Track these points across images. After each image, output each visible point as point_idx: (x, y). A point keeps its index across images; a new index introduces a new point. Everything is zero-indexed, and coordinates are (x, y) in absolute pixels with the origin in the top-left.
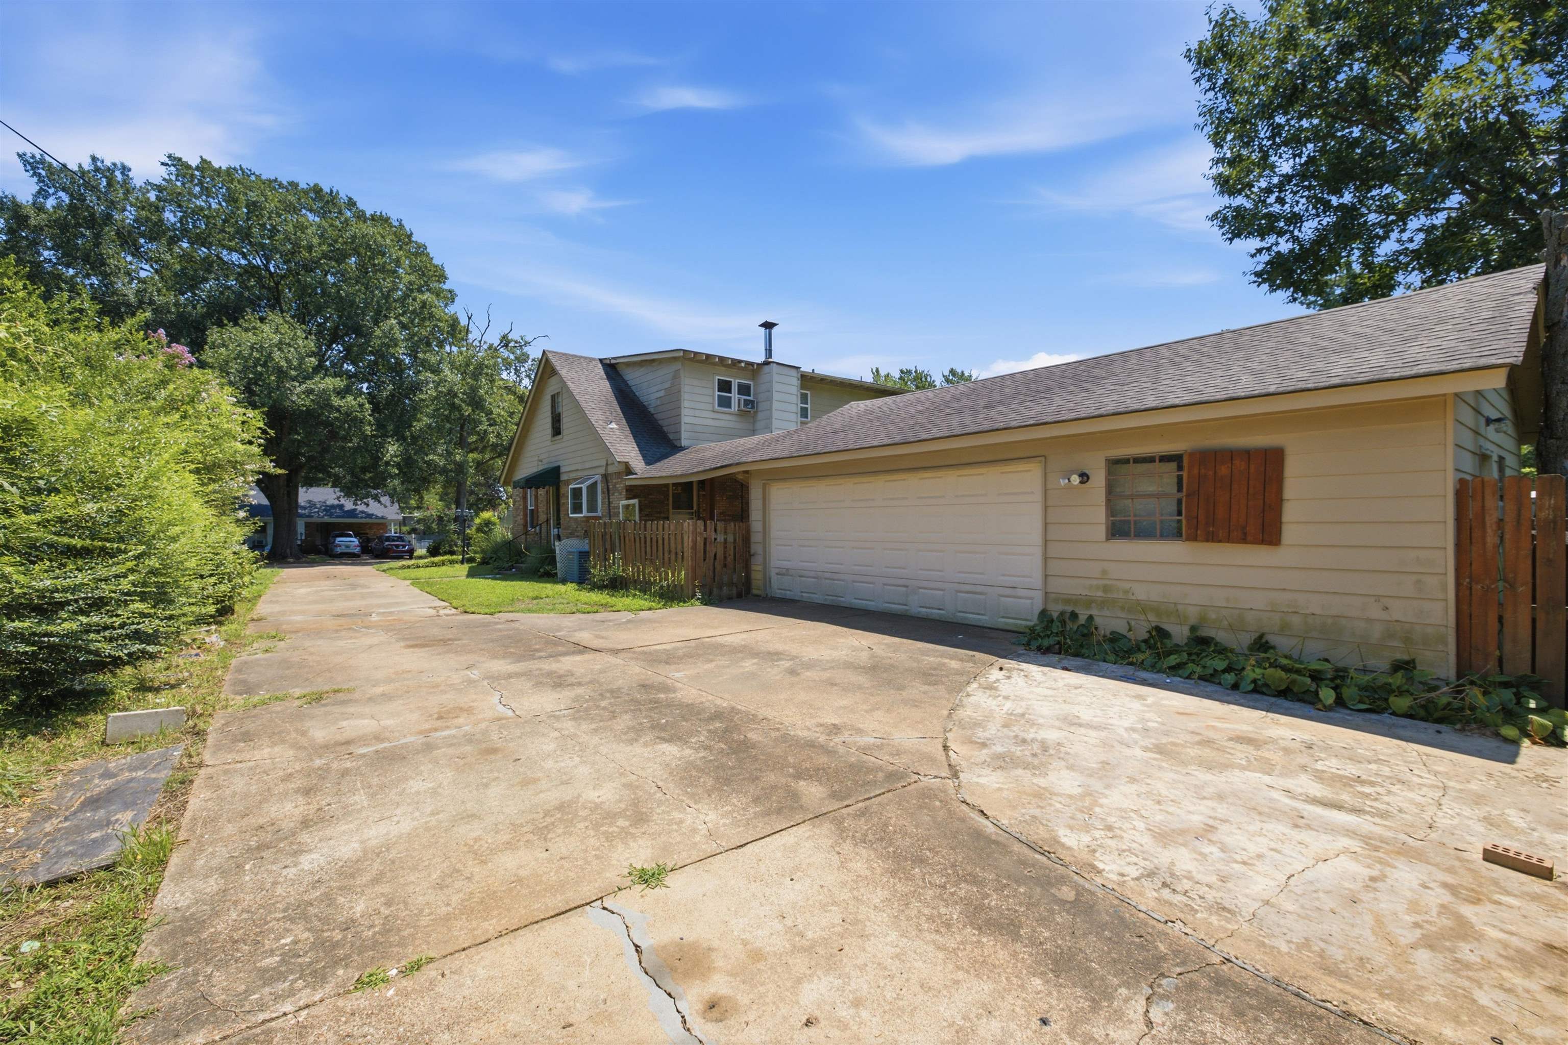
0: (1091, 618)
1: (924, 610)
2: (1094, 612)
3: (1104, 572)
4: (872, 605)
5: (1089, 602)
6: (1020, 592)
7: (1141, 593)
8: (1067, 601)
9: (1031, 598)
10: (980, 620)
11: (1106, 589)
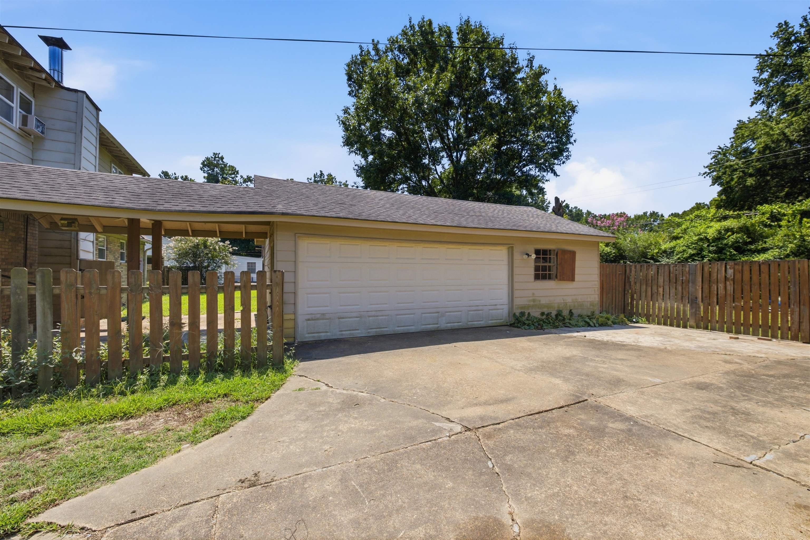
0: (529, 314)
1: (449, 325)
2: (530, 311)
3: (533, 294)
4: (412, 329)
5: (528, 307)
6: (498, 307)
7: (544, 301)
8: (521, 308)
9: (503, 309)
10: (480, 324)
11: (534, 301)
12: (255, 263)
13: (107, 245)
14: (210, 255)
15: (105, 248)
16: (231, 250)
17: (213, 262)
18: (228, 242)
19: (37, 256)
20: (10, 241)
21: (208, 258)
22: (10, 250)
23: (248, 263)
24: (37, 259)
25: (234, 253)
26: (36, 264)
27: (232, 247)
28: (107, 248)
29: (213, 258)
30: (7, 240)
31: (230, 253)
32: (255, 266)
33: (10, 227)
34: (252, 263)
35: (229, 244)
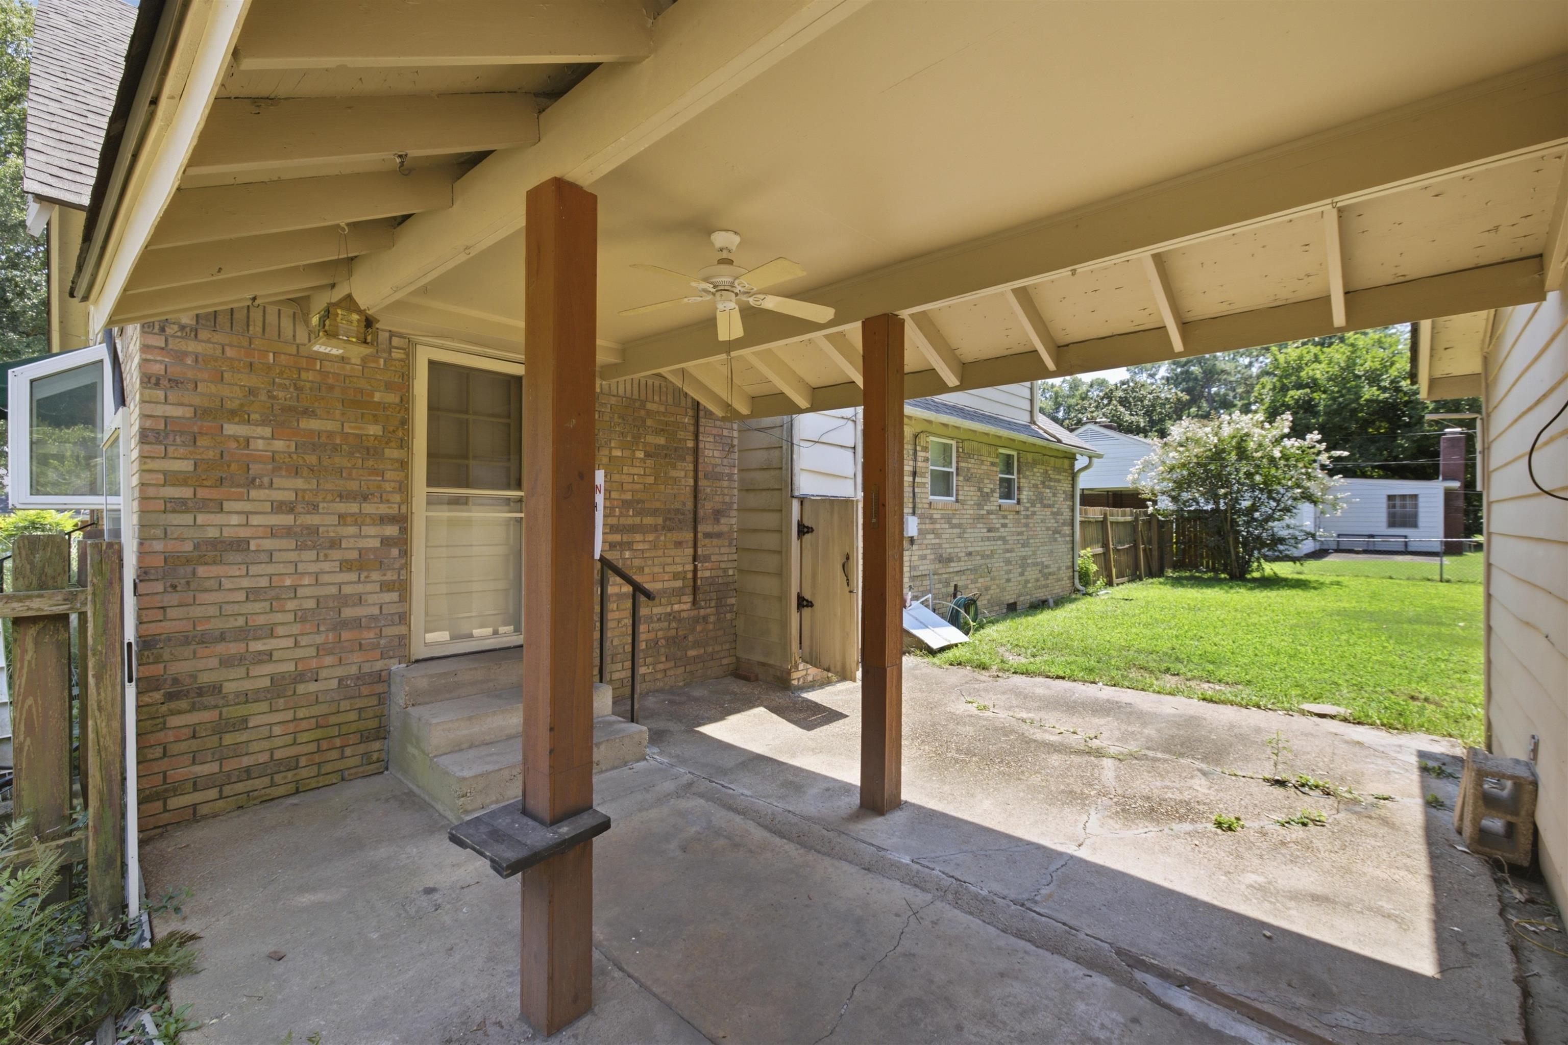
12: (1415, 497)
13: (957, 462)
14: (1258, 478)
15: (953, 469)
16: (1324, 458)
17: (1270, 497)
18: (1316, 436)
19: (736, 492)
20: (648, 455)
21: (1253, 487)
22: (651, 480)
23: (1391, 498)
24: (735, 499)
25: (1337, 469)
26: (734, 513)
27: (1327, 450)
28: (957, 469)
29: (1268, 487)
30: (640, 454)
31: (1323, 467)
32: (1416, 506)
33: (649, 422)
34: (1403, 497)
35: (1319, 442)
